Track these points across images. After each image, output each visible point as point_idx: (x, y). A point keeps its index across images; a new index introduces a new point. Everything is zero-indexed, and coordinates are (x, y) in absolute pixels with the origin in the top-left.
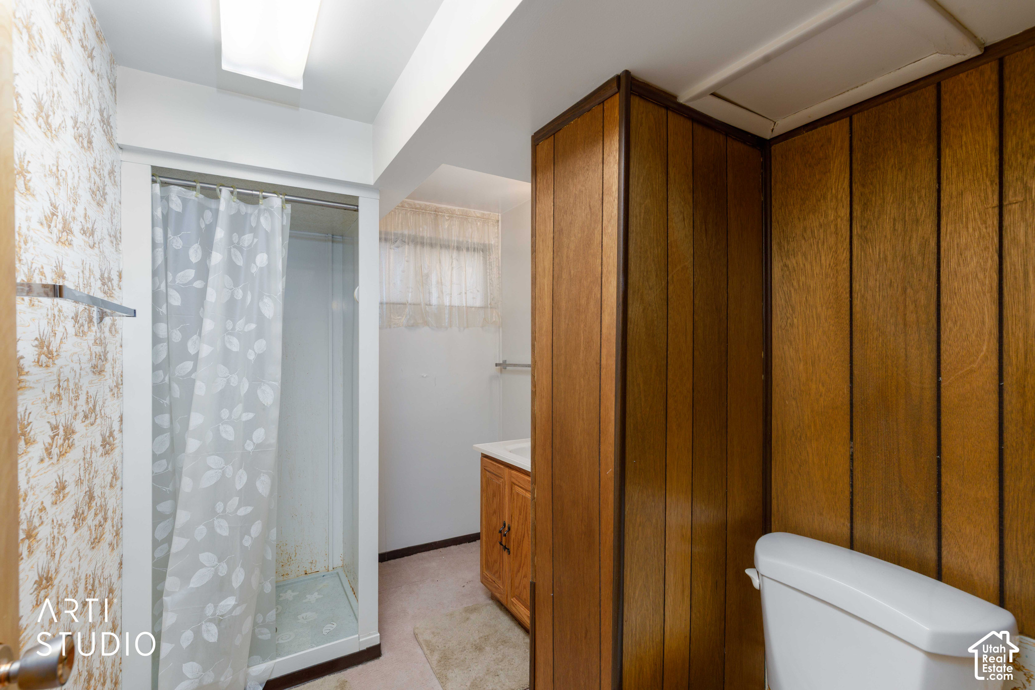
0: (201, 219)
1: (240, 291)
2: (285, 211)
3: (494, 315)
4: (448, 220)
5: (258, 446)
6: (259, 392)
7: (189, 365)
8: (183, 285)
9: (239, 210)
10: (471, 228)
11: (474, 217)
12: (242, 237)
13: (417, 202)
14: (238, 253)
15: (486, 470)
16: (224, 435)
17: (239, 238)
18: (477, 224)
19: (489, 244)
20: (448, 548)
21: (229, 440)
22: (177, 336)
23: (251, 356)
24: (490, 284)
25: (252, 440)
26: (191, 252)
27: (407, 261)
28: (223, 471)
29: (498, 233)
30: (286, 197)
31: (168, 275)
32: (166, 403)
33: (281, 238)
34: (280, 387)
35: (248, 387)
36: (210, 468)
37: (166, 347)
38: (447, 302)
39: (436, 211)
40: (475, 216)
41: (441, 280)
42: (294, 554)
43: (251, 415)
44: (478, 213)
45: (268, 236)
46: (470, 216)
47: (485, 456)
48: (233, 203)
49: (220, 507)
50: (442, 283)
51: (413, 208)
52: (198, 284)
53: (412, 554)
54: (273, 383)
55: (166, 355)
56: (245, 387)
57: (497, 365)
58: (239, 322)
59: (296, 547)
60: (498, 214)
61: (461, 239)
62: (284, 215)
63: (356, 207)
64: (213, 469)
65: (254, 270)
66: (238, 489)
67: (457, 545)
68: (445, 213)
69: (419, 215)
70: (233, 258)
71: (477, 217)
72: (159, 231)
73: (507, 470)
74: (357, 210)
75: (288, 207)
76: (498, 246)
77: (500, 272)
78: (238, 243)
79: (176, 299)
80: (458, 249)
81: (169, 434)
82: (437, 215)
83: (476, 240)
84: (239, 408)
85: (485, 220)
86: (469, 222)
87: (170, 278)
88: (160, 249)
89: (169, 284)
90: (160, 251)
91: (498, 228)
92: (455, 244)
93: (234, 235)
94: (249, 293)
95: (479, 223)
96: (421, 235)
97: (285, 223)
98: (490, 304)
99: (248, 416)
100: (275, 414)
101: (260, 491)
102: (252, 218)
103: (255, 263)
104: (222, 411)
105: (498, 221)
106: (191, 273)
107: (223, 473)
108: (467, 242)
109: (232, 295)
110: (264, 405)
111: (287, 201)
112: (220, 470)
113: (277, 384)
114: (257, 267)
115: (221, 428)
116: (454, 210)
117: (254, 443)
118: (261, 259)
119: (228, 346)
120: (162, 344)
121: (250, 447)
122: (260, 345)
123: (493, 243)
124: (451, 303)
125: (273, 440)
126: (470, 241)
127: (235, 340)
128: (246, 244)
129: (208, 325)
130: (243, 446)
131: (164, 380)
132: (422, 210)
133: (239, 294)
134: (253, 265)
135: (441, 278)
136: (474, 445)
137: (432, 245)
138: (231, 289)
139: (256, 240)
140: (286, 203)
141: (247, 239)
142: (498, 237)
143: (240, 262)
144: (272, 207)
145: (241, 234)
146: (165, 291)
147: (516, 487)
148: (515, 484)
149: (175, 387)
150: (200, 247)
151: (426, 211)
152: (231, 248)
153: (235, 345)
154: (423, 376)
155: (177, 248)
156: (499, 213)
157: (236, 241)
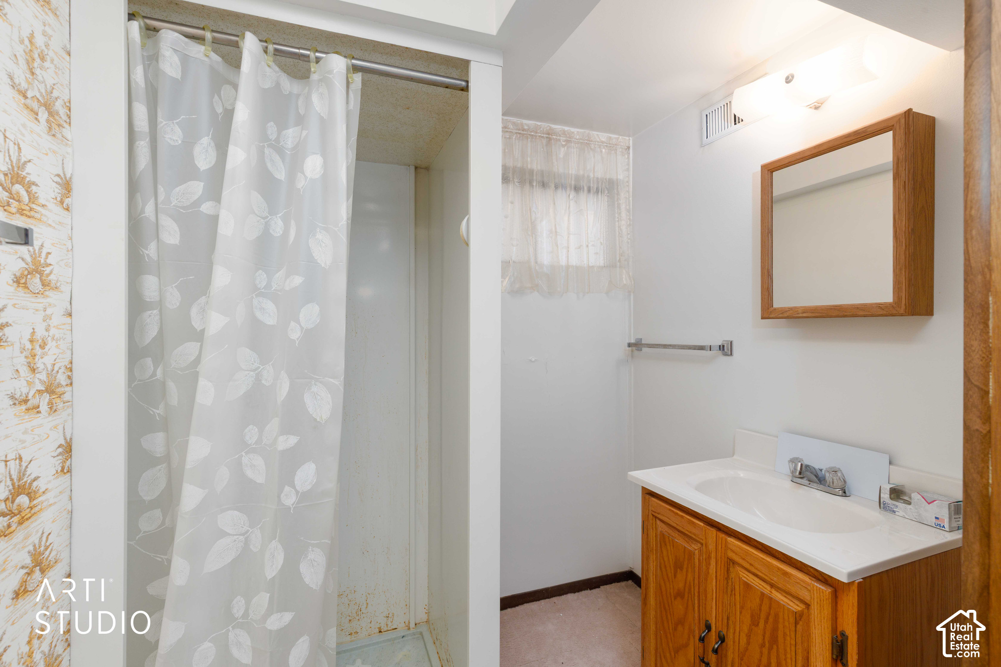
0: (216, 97)
1: (280, 223)
2: (352, 86)
3: (624, 276)
4: (566, 145)
5: (303, 497)
6: (307, 399)
7: (191, 349)
8: (183, 208)
9: (278, 85)
10: (594, 157)
11: (598, 142)
12: (284, 132)
13: (525, 121)
14: (277, 158)
15: (656, 517)
16: (249, 473)
17: (279, 132)
18: (601, 151)
19: (617, 180)
20: (564, 597)
21: (258, 481)
22: (173, 298)
23: (295, 334)
24: (619, 233)
25: (294, 487)
26: (198, 150)
27: (512, 203)
28: (246, 539)
29: (628, 164)
30: (354, 61)
31: (159, 191)
32: (159, 414)
33: (344, 126)
34: (342, 389)
35: (288, 389)
36: (223, 534)
37: (157, 318)
38: (563, 262)
39: (550, 133)
40: (598, 140)
41: (556, 229)
42: (365, 606)
43: (293, 440)
44: (603, 136)
45: (325, 125)
46: (592, 141)
47: (649, 494)
48: (268, 69)
49: (238, 606)
50: (556, 232)
51: (519, 130)
52: (207, 208)
53: (517, 606)
54: (331, 380)
55: (156, 331)
56: (284, 388)
57: (630, 345)
58: (277, 275)
59: (368, 595)
60: (627, 138)
61: (581, 173)
62: (351, 93)
63: (464, 83)
64: (229, 534)
65: (301, 184)
66: (269, 577)
67: (575, 592)
68: (560, 136)
69: (528, 139)
70: (269, 165)
71: (602, 142)
72: (141, 111)
73: (713, 532)
74: (466, 89)
75: (358, 78)
76: (628, 182)
77: (631, 218)
78: (277, 140)
79: (171, 233)
80: (577, 189)
81: (164, 465)
82: (550, 139)
83: (599, 174)
84: (274, 425)
85: (611, 147)
86: (591, 149)
87: (161, 197)
88: (142, 143)
89: (160, 206)
90: (143, 147)
91: (628, 158)
92: (573, 183)
93: (269, 125)
94: (293, 223)
95: (604, 150)
96: (529, 166)
97: (351, 106)
98: (620, 261)
99: (288, 442)
100: (334, 434)
101: (307, 580)
102: (301, 101)
103: (303, 173)
104: (246, 431)
105: (629, 148)
106: (197, 188)
107: (247, 542)
108: (588, 176)
109: (267, 226)
110: (315, 420)
111: (356, 69)
112: (241, 537)
113: (337, 383)
114: (306, 177)
115: (245, 460)
116: (573, 132)
117: (297, 492)
118: (313, 165)
119: (258, 315)
120: (150, 312)
121: (289, 499)
122: (310, 314)
123: (621, 177)
124: (568, 261)
125: (331, 484)
126: (592, 175)
127: (270, 306)
128: (290, 144)
129: (221, 277)
130: (279, 497)
131: (154, 374)
132: (531, 132)
133: (277, 227)
134: (299, 174)
135: (555, 225)
136: (629, 473)
137: (544, 185)
138: (264, 218)
139: (304, 133)
140: (353, 73)
141: (291, 135)
142: (628, 170)
143: (281, 174)
144: (330, 72)
145: (282, 126)
146: (153, 218)
147: (739, 569)
148: (734, 563)
149: (171, 386)
150: (213, 144)
151: (536, 133)
152: (264, 146)
153: (269, 314)
154: (531, 360)
155: (172, 143)
156: (629, 136)
157: (273, 137)
